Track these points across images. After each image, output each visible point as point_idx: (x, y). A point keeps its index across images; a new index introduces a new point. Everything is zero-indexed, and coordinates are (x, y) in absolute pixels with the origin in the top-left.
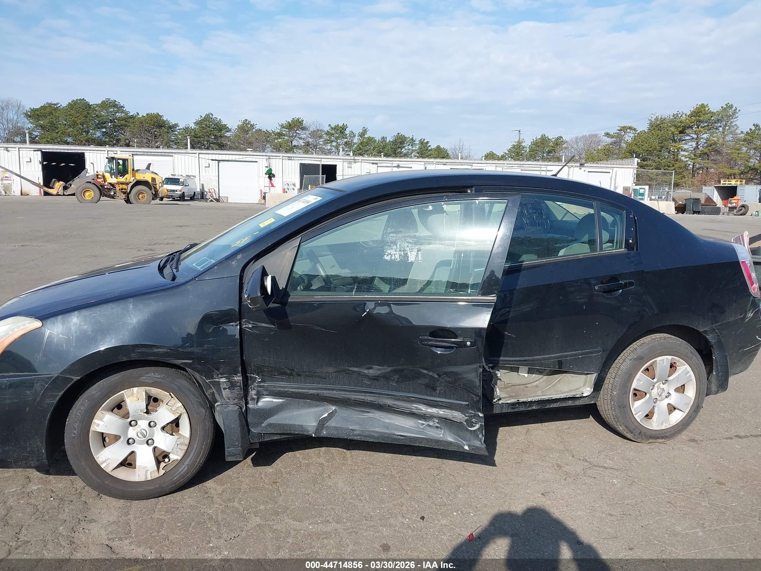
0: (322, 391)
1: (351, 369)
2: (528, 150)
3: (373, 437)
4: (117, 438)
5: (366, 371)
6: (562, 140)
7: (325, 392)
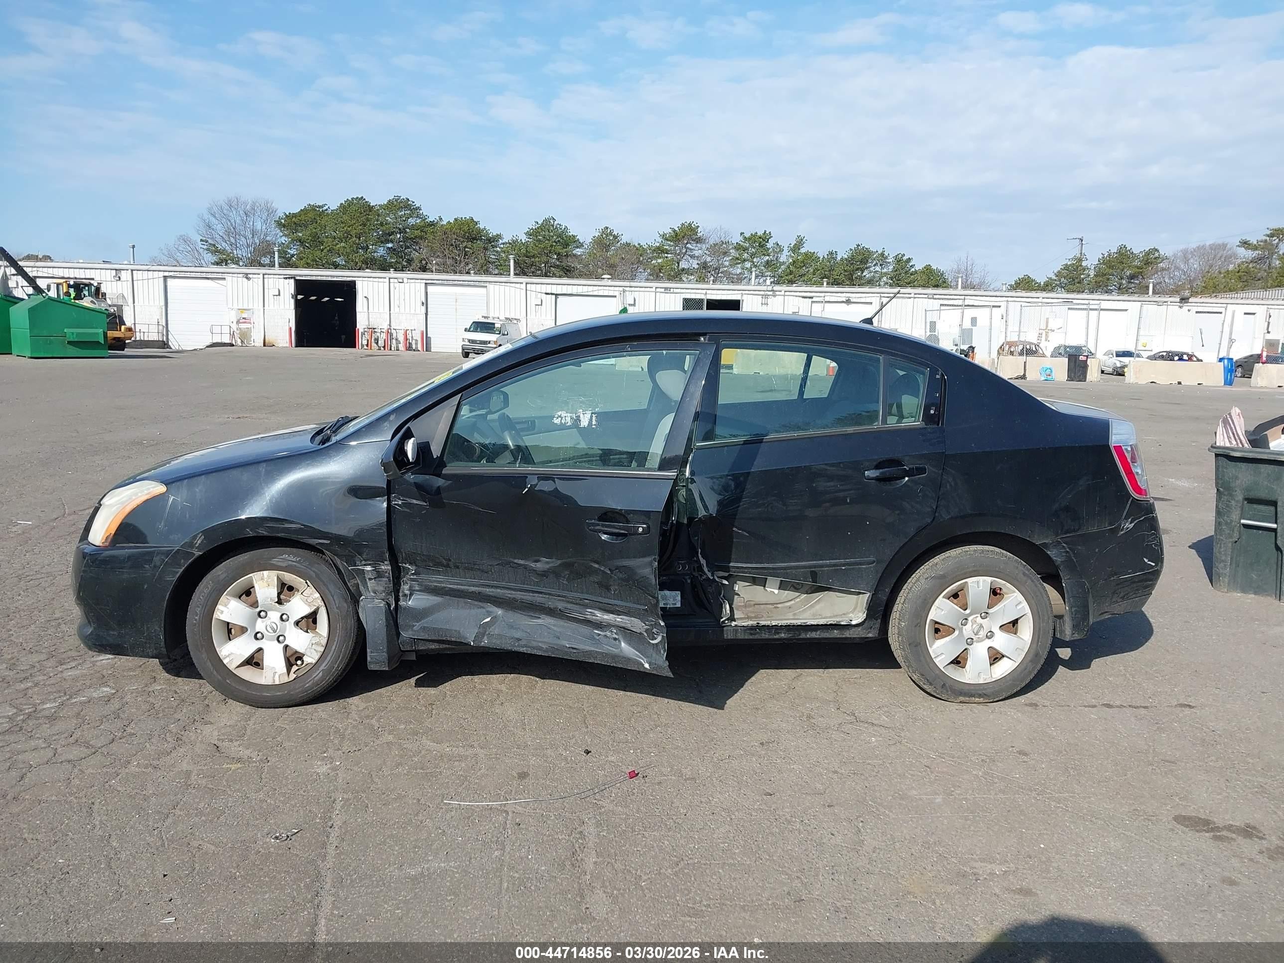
0: (485, 589)
1: (516, 561)
2: (1092, 273)
3: (540, 649)
4: (243, 630)
5: (533, 565)
6: (1157, 255)
7: (488, 590)
